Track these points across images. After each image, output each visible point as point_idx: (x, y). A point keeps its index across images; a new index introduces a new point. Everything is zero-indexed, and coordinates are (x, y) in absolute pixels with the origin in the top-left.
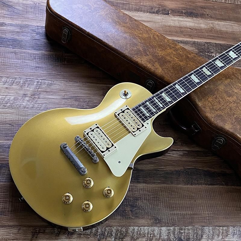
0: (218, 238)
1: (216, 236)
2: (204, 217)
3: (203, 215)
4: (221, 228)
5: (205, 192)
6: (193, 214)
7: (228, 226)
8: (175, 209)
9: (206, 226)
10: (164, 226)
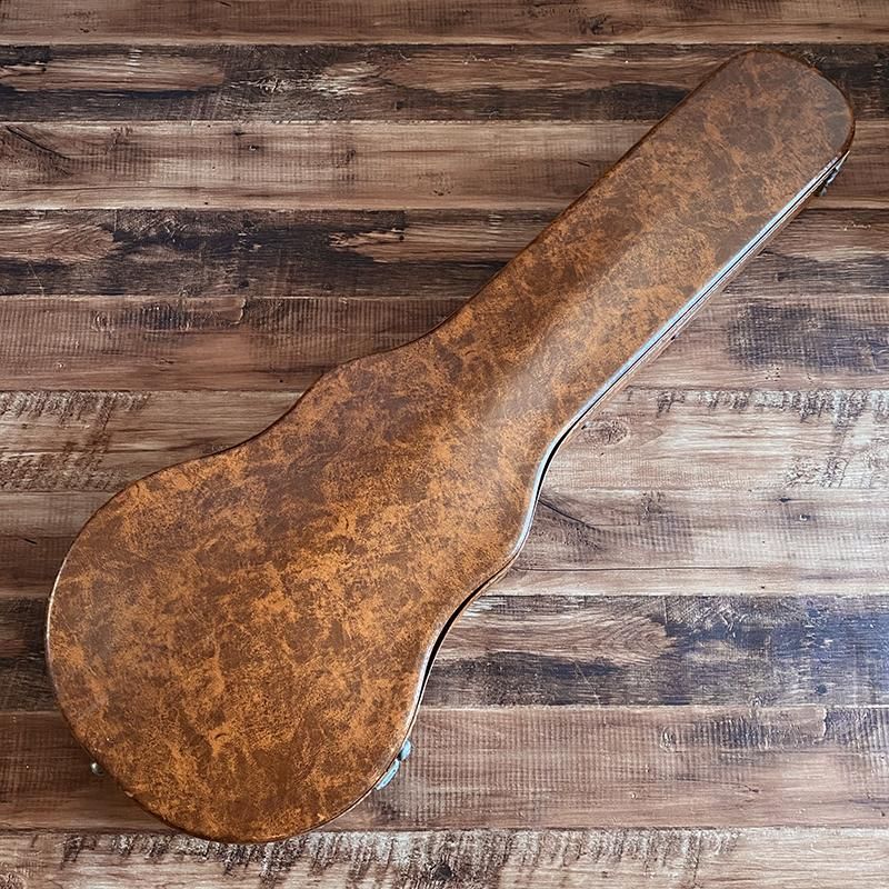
0: (551, 863)
1: (548, 856)
2: (522, 803)
3: (519, 795)
4: (565, 834)
5: (538, 726)
6: (491, 795)
7: (586, 829)
8: (442, 778)
9: (523, 829)
10: (406, 830)
